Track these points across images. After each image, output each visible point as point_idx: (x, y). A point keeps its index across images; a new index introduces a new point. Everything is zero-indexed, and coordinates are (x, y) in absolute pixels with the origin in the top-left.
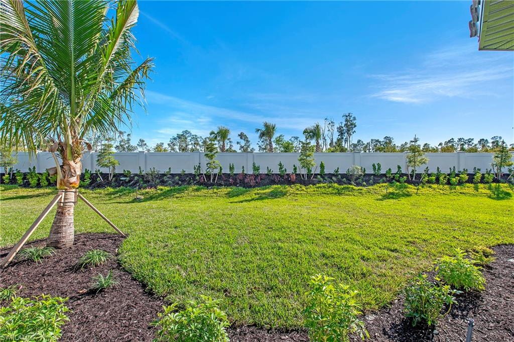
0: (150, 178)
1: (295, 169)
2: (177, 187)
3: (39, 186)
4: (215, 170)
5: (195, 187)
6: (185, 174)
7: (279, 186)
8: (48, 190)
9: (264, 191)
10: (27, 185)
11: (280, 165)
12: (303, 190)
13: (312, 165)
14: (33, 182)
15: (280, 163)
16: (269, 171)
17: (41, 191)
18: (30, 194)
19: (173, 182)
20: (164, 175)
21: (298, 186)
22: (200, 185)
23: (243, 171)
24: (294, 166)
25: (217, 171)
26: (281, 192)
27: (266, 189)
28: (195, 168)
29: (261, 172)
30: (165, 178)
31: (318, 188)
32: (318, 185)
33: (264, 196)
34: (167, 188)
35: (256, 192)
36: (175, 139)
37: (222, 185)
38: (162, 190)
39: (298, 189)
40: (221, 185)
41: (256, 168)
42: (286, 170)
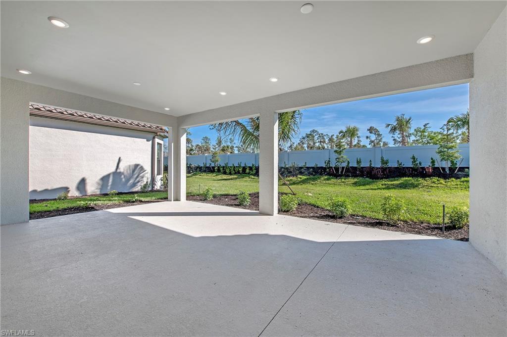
0: (292, 170)
1: (433, 162)
2: (312, 176)
3: (230, 174)
4: (343, 163)
5: (326, 177)
6: (317, 167)
7: (411, 178)
8: (235, 176)
9: (392, 183)
10: (225, 173)
11: (414, 158)
12: (441, 183)
13: (456, 158)
14: (228, 171)
15: (413, 156)
16: (400, 164)
17: (232, 177)
18: (228, 178)
19: (309, 173)
20: (301, 168)
21: (435, 179)
22: (330, 175)
23: (371, 164)
24: (432, 159)
25: (345, 165)
26: (412, 184)
27: (395, 180)
28: (325, 163)
29: (390, 165)
30: (303, 170)
31: (463, 182)
32: (463, 179)
33: (391, 186)
34: (304, 177)
35: (383, 182)
36: (304, 138)
37: (350, 176)
38: (301, 178)
39: (433, 182)
40: (348, 176)
41: (384, 162)
42: (420, 164)
